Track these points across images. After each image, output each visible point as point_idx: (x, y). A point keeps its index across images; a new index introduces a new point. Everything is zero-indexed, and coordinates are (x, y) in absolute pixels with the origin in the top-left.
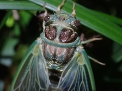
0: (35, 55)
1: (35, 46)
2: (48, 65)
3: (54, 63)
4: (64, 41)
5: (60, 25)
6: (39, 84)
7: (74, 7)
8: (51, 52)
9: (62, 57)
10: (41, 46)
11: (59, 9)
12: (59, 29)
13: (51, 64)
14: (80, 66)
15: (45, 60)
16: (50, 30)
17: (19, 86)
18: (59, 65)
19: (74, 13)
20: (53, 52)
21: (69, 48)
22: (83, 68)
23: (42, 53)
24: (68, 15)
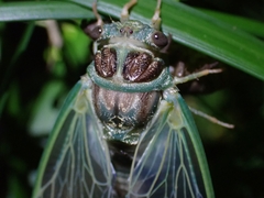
0: (80, 112)
1: (79, 94)
2: (106, 132)
3: (118, 127)
4: (133, 79)
5: (124, 45)
6: (92, 173)
8: (109, 104)
9: (131, 113)
10: (90, 92)
12: (122, 54)
13: (112, 131)
14: (173, 131)
15: (99, 121)
16: (104, 56)
18: (128, 131)
20: (113, 103)
21: (145, 93)
22: (181, 136)
23: (93, 108)
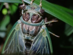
0: (17, 30)
1: (17, 25)
2: (24, 37)
3: (28, 35)
4: (34, 22)
5: (32, 12)
6: (19, 48)
7: (41, 2)
8: (26, 29)
9: (32, 32)
10: (20, 25)
11: (31, 2)
12: (31, 15)
13: (26, 36)
14: (44, 37)
15: (22, 33)
16: (26, 15)
17: (8, 49)
18: (31, 37)
19: (41, 5)
20: (27, 29)
21: (37, 26)
22: (46, 39)
23: (21, 29)
24: (37, 6)
